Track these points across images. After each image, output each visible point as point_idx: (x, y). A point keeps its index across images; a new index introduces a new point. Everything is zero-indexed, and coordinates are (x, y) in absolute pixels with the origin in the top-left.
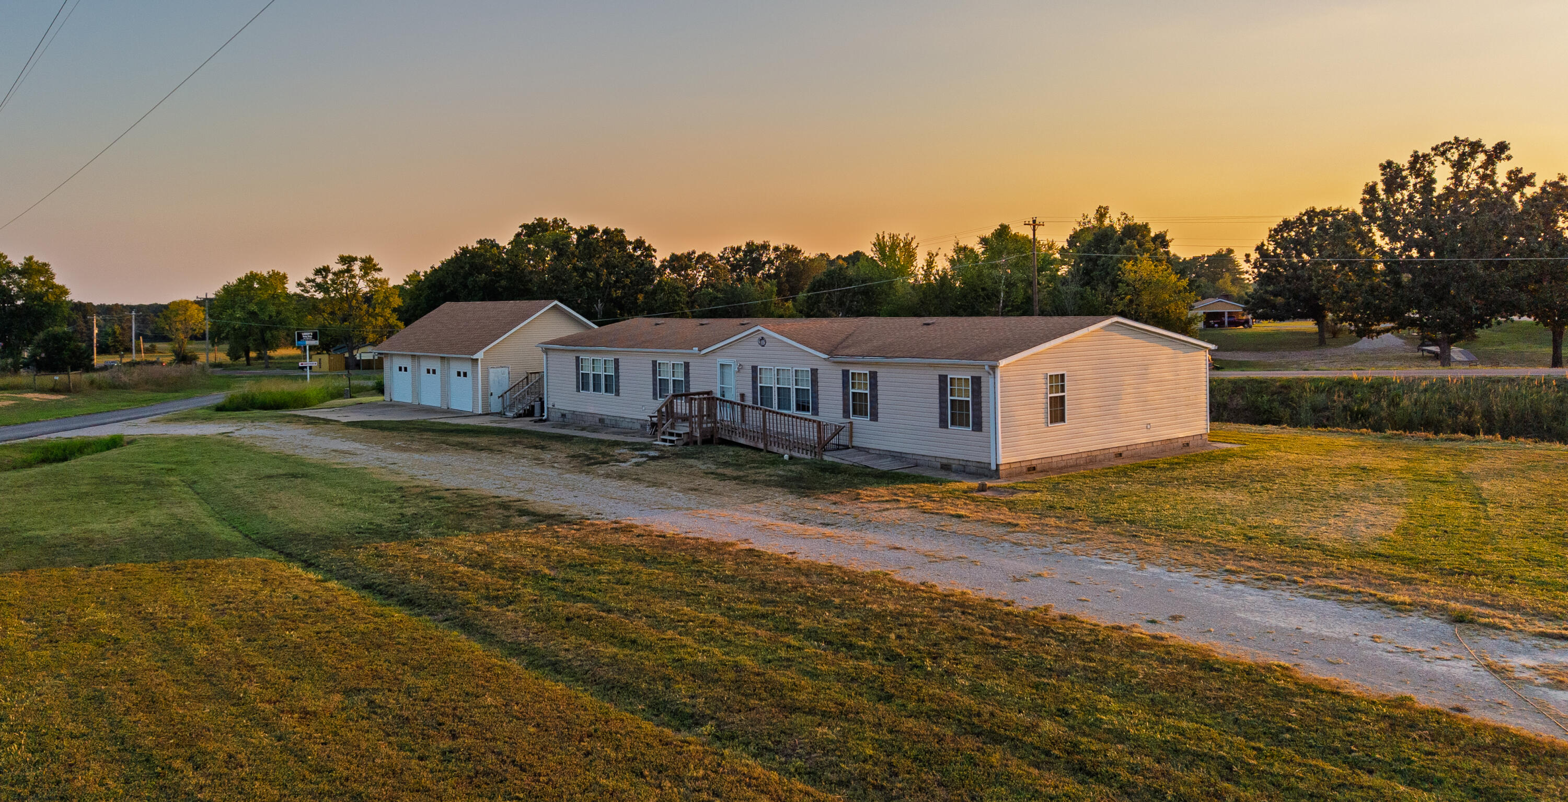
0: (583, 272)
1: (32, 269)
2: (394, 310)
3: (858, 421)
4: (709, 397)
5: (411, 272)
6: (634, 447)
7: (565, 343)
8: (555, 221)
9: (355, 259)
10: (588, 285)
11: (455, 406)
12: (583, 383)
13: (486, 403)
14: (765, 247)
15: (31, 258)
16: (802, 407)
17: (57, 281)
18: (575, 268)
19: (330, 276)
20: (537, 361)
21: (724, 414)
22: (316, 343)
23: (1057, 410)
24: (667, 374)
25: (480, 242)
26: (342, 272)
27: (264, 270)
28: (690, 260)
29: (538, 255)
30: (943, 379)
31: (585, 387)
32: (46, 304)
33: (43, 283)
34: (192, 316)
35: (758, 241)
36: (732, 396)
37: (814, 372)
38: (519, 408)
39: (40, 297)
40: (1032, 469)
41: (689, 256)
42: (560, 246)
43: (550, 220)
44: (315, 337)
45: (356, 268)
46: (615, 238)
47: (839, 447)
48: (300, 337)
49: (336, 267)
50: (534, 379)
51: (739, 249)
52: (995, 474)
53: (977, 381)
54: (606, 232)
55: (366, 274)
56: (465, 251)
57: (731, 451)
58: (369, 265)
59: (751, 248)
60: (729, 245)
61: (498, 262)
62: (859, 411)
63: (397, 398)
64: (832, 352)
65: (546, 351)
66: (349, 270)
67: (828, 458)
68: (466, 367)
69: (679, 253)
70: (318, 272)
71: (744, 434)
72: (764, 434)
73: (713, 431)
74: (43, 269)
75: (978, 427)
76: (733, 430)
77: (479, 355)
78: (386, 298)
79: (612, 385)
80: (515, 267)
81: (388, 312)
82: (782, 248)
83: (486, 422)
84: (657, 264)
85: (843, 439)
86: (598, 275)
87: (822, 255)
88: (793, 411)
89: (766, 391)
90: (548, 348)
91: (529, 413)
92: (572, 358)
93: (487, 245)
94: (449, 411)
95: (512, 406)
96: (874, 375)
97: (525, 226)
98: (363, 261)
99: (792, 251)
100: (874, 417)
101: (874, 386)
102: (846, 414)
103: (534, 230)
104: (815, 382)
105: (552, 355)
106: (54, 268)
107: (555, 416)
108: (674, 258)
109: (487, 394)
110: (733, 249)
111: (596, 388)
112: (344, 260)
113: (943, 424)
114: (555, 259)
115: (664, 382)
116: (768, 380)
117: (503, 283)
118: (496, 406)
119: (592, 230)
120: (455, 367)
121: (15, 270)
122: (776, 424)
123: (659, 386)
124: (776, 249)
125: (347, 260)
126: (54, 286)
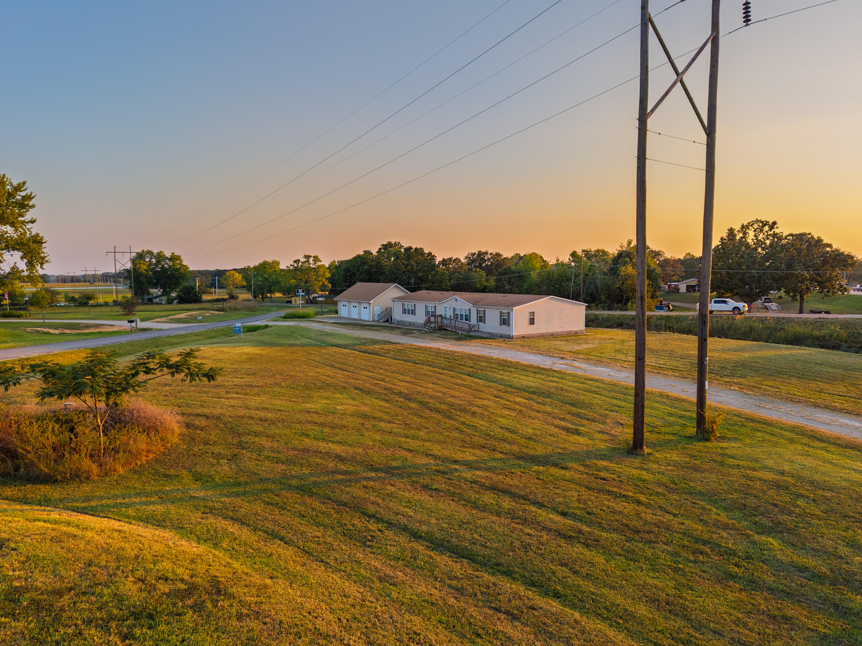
0: (407, 266)
1: (174, 258)
2: (327, 279)
3: (480, 323)
4: (441, 316)
5: (331, 261)
6: (419, 330)
7: (399, 299)
8: (395, 243)
9: (310, 257)
10: (408, 271)
11: (363, 318)
12: (404, 311)
13: (373, 317)
14: (486, 253)
15: (173, 253)
16: (466, 320)
17: (184, 263)
18: (403, 264)
19: (300, 264)
20: (390, 304)
21: (445, 322)
22: (303, 294)
23: (532, 322)
24: (429, 309)
25: (364, 251)
26: (305, 262)
27: (270, 260)
28: (451, 261)
29: (389, 258)
30: (501, 312)
31: (405, 313)
32: (180, 273)
33: (179, 264)
34: (236, 279)
35: (483, 251)
36: (448, 316)
37: (470, 310)
38: (384, 319)
39: (178, 270)
40: (523, 337)
41: (450, 259)
42: (397, 255)
43: (393, 242)
44: (303, 292)
45: (311, 260)
46: (419, 251)
47: (475, 331)
48: (298, 292)
49: (303, 260)
50: (389, 310)
51: (475, 254)
52: (512, 338)
53: (509, 313)
54: (416, 249)
55: (315, 263)
56: (359, 256)
57: (445, 332)
58: (316, 259)
59: (480, 254)
60: (470, 252)
61: (372, 261)
62: (481, 321)
63: (342, 315)
64: (475, 304)
65: (393, 301)
66: (308, 261)
67: (471, 334)
68: (367, 305)
69: (446, 258)
70: (295, 262)
71: (450, 327)
72: (455, 327)
73: (442, 326)
74: (178, 258)
75: (509, 325)
76: (447, 326)
77: (371, 302)
78: (324, 273)
79: (413, 312)
80: (379, 263)
81: (324, 279)
82: (494, 253)
83: (374, 323)
84: (437, 263)
85: (477, 329)
86: (412, 267)
87: (517, 254)
88: (464, 321)
89: (457, 315)
90: (394, 300)
91: (387, 321)
92: (401, 303)
93: (368, 253)
94: (361, 320)
95: (381, 319)
96: (484, 311)
97: (383, 245)
98: (314, 257)
99: (498, 255)
100: (484, 323)
101: (484, 314)
102: (477, 322)
103: (387, 247)
104: (470, 313)
105: (395, 303)
106: (182, 258)
107: (396, 322)
108: (444, 260)
109: (374, 315)
110: (472, 254)
111: (409, 313)
112: (305, 256)
113: (501, 325)
114: (395, 260)
115: (428, 311)
116: (458, 312)
117: (374, 269)
118: (376, 318)
119: (410, 248)
120: (363, 305)
121: (167, 258)
122: (459, 325)
123: (427, 313)
124: (491, 254)
125: (307, 257)
126: (184, 266)
